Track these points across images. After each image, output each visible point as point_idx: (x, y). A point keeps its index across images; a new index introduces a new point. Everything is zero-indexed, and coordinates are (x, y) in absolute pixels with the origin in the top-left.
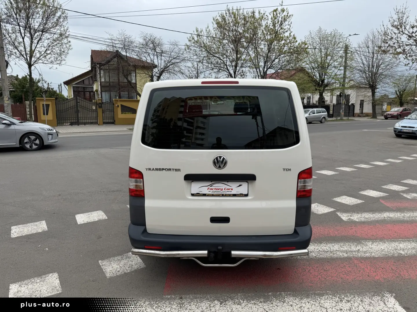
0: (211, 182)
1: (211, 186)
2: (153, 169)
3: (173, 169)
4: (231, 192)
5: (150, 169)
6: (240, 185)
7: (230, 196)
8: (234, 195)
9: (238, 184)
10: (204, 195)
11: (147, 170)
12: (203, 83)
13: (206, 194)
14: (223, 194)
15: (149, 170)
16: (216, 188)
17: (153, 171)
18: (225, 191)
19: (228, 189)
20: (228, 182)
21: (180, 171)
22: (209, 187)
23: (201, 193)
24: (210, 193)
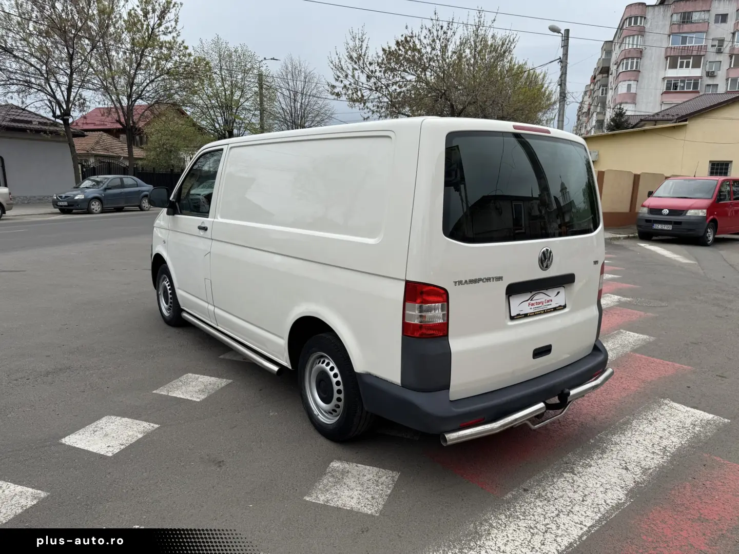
0: (531, 292)
1: (531, 300)
2: (466, 281)
3: (493, 278)
4: (551, 304)
5: (460, 282)
6: (558, 293)
7: (551, 311)
8: (555, 309)
9: (556, 291)
10: (526, 316)
11: (456, 285)
12: (515, 127)
13: (527, 314)
14: (544, 310)
15: (459, 285)
16: (538, 301)
17: (466, 285)
18: (546, 304)
19: (548, 301)
20: (547, 290)
21: (502, 280)
22: (529, 301)
23: (521, 313)
24: (532, 311)
